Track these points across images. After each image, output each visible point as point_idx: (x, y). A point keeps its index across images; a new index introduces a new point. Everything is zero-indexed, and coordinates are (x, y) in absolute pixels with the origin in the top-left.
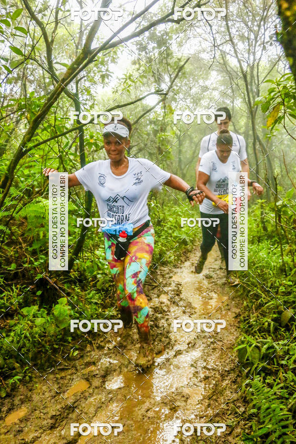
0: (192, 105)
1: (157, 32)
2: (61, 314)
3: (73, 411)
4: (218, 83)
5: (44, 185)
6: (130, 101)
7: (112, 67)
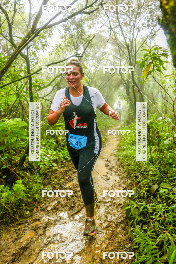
0: (96, 63)
1: (76, 20)
2: (17, 190)
3: (26, 250)
4: (111, 50)
5: (7, 111)
6: (60, 60)
7: (48, 39)
